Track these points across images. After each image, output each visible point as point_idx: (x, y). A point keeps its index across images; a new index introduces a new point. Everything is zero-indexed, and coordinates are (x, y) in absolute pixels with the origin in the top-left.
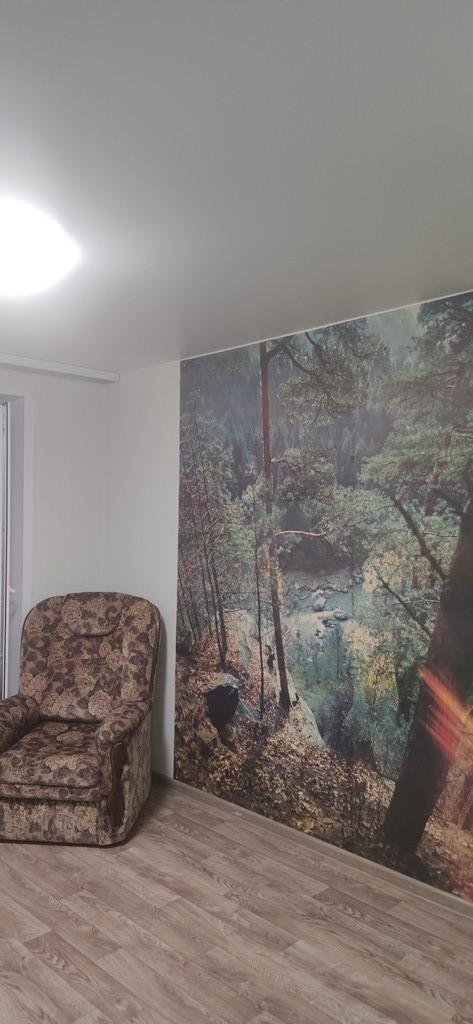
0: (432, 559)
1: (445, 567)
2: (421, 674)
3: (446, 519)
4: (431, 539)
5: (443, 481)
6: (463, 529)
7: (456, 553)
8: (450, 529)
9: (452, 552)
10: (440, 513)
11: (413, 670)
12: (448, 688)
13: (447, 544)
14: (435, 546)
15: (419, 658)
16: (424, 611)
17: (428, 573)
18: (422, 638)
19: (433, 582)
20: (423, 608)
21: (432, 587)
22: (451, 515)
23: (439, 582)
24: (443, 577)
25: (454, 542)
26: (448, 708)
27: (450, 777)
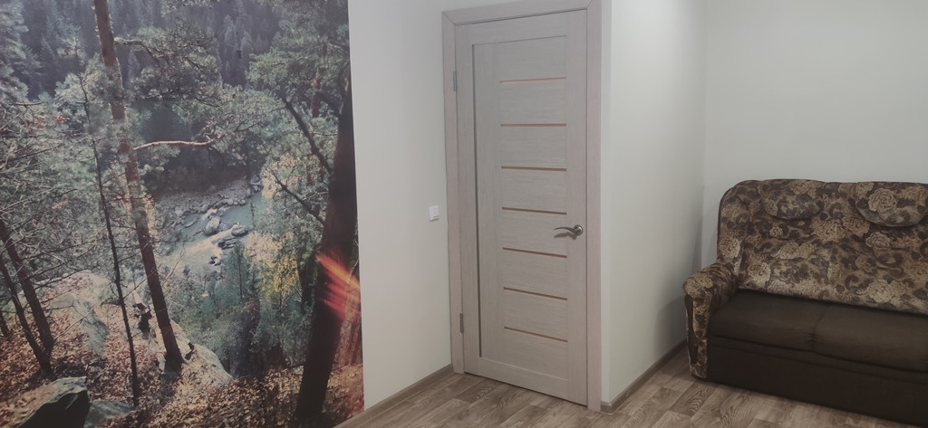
0: (320, 156)
1: (330, 161)
2: (319, 259)
3: (328, 120)
4: (318, 138)
5: (324, 85)
6: (340, 129)
7: (337, 149)
8: (331, 129)
9: (334, 148)
10: (324, 115)
11: (312, 258)
12: (337, 262)
13: (330, 142)
14: (322, 144)
15: (315, 247)
16: (317, 203)
17: (319, 169)
18: (318, 228)
19: (322, 177)
20: (316, 201)
21: (322, 181)
22: (331, 116)
23: (327, 175)
24: (329, 170)
25: (335, 140)
26: (338, 278)
27: (343, 331)
